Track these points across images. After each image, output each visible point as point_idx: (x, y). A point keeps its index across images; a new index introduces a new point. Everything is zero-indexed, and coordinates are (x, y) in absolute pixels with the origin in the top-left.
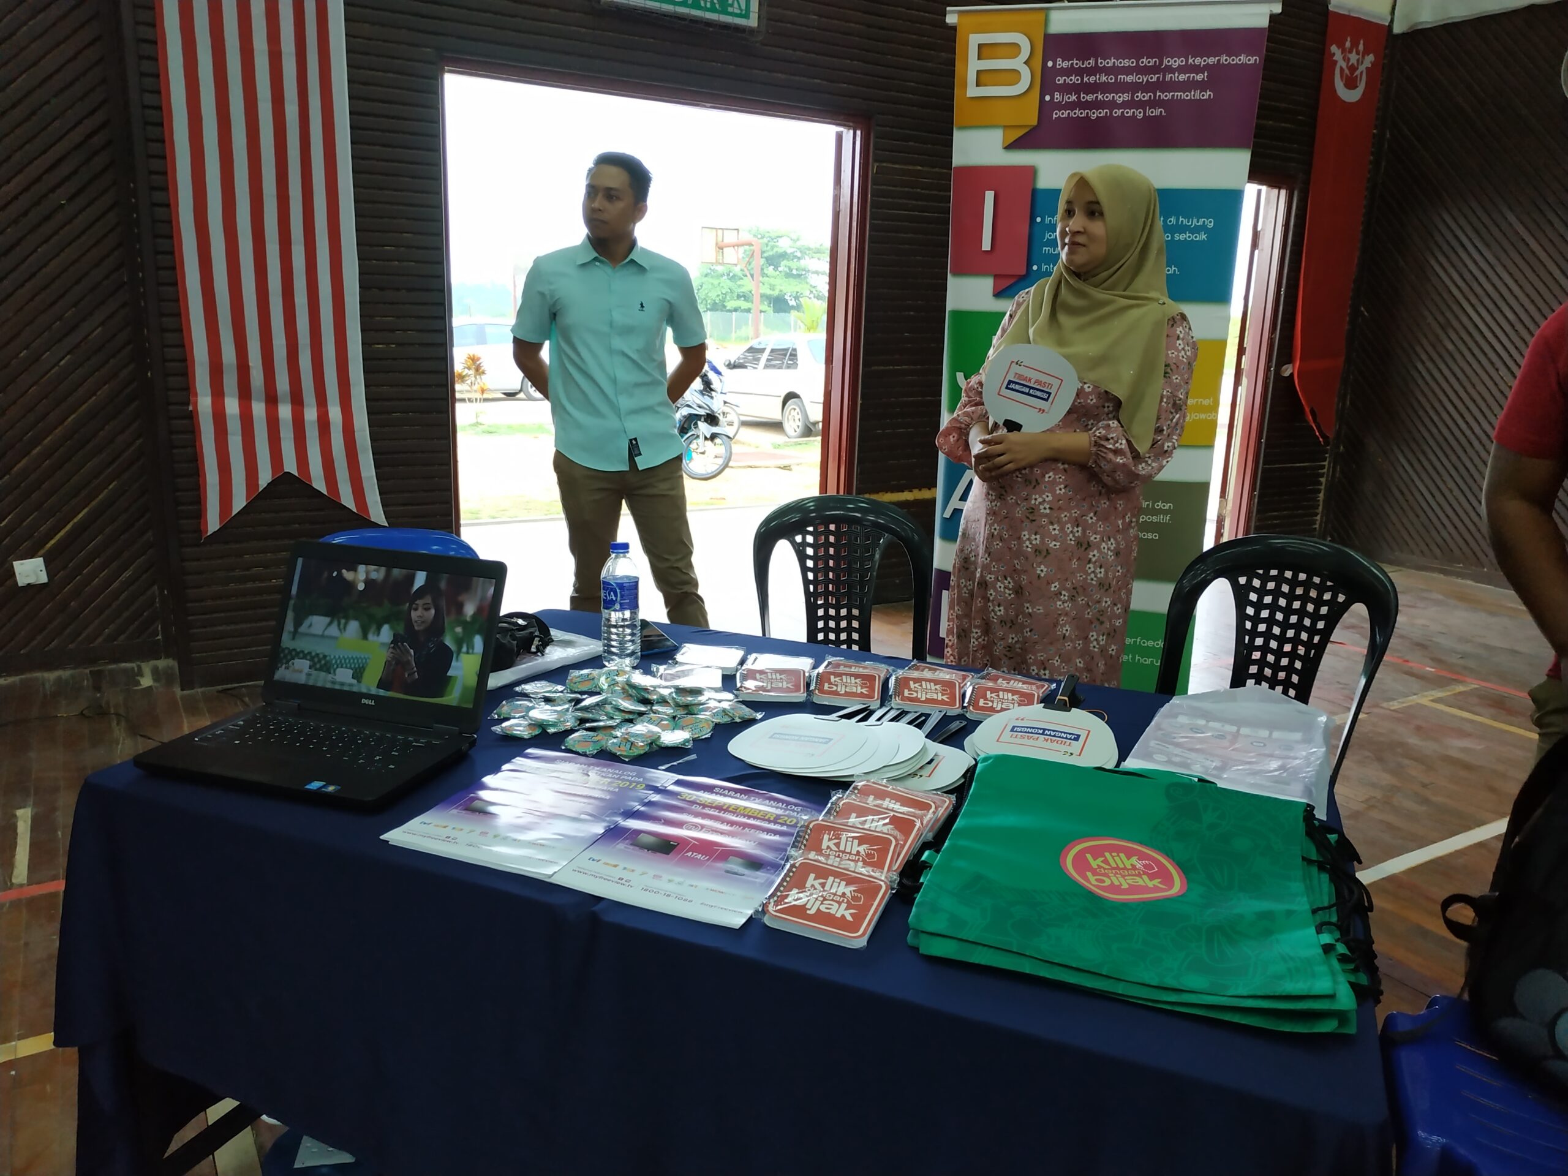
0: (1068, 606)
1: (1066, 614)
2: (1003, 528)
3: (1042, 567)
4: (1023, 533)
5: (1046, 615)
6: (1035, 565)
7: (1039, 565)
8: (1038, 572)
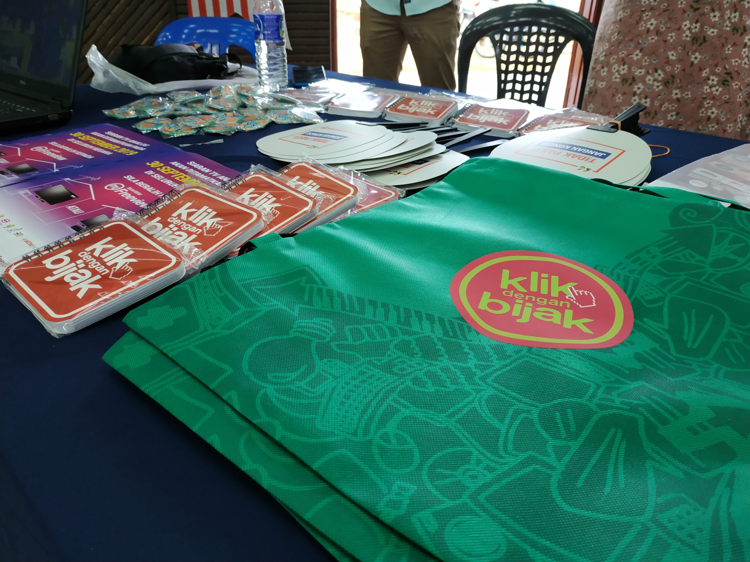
0: (717, 91)
1: (713, 98)
2: (661, 22)
3: (697, 54)
4: (684, 23)
5: (693, 100)
6: (690, 54)
7: (694, 53)
8: (692, 59)
